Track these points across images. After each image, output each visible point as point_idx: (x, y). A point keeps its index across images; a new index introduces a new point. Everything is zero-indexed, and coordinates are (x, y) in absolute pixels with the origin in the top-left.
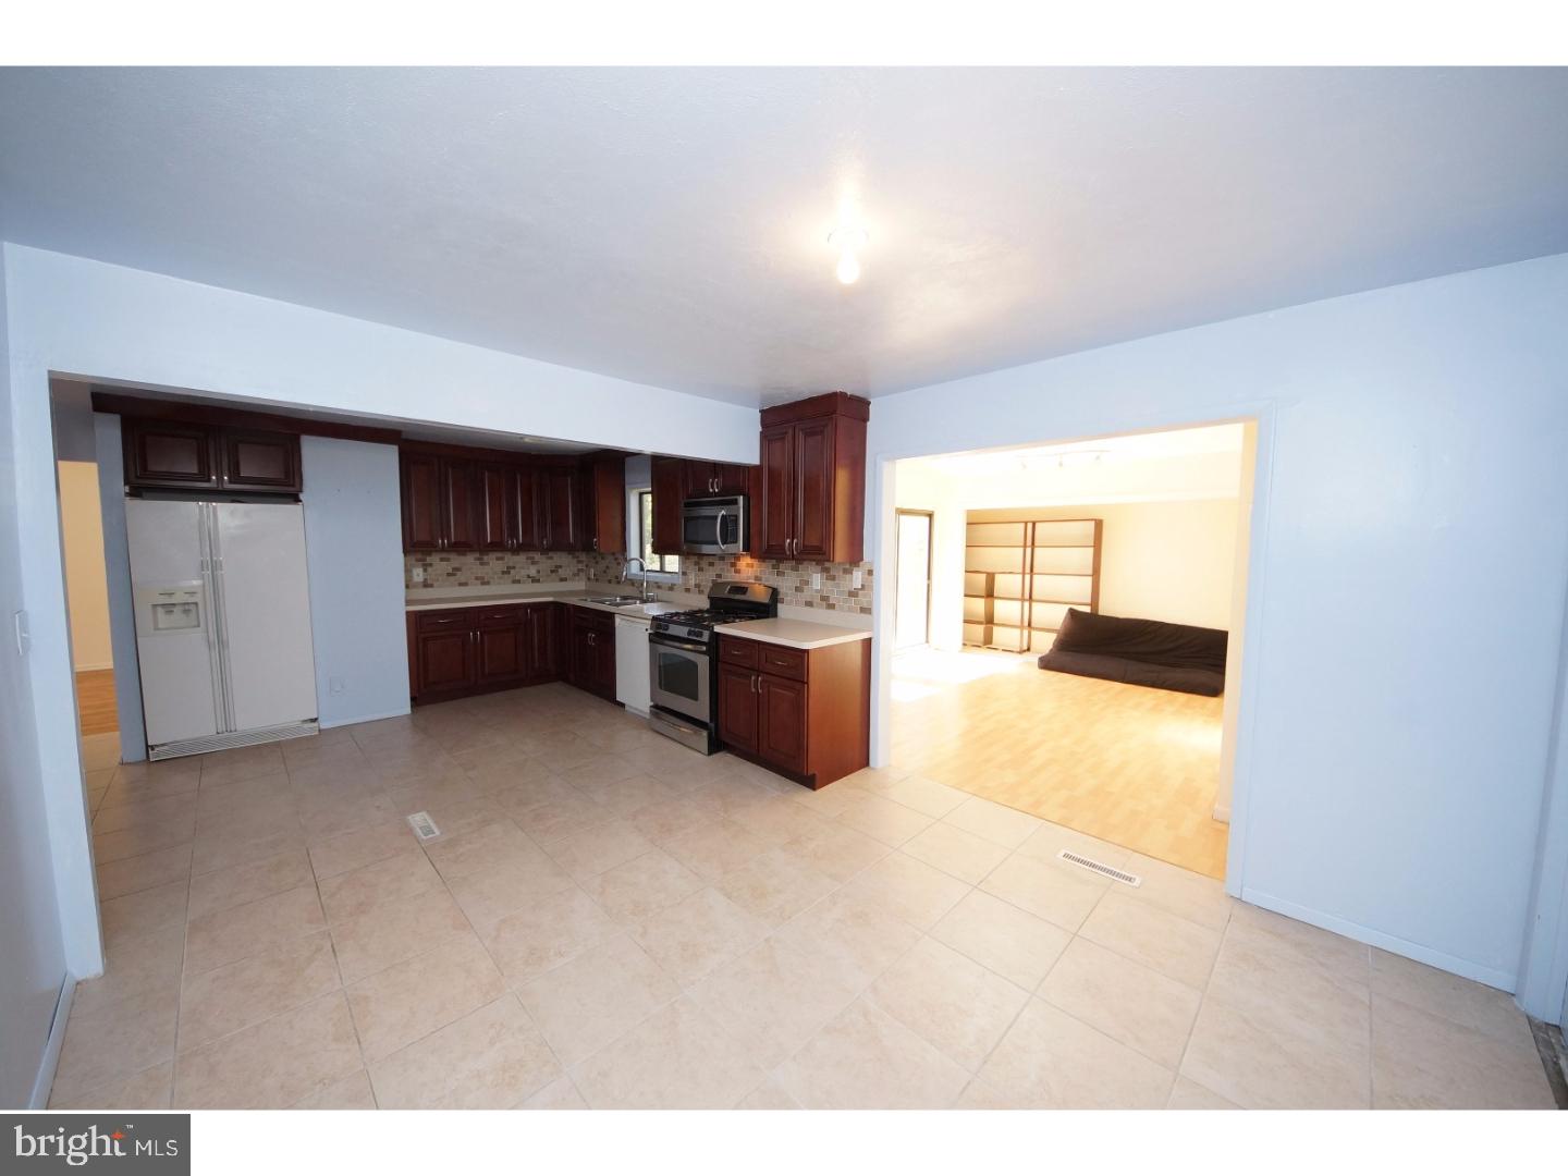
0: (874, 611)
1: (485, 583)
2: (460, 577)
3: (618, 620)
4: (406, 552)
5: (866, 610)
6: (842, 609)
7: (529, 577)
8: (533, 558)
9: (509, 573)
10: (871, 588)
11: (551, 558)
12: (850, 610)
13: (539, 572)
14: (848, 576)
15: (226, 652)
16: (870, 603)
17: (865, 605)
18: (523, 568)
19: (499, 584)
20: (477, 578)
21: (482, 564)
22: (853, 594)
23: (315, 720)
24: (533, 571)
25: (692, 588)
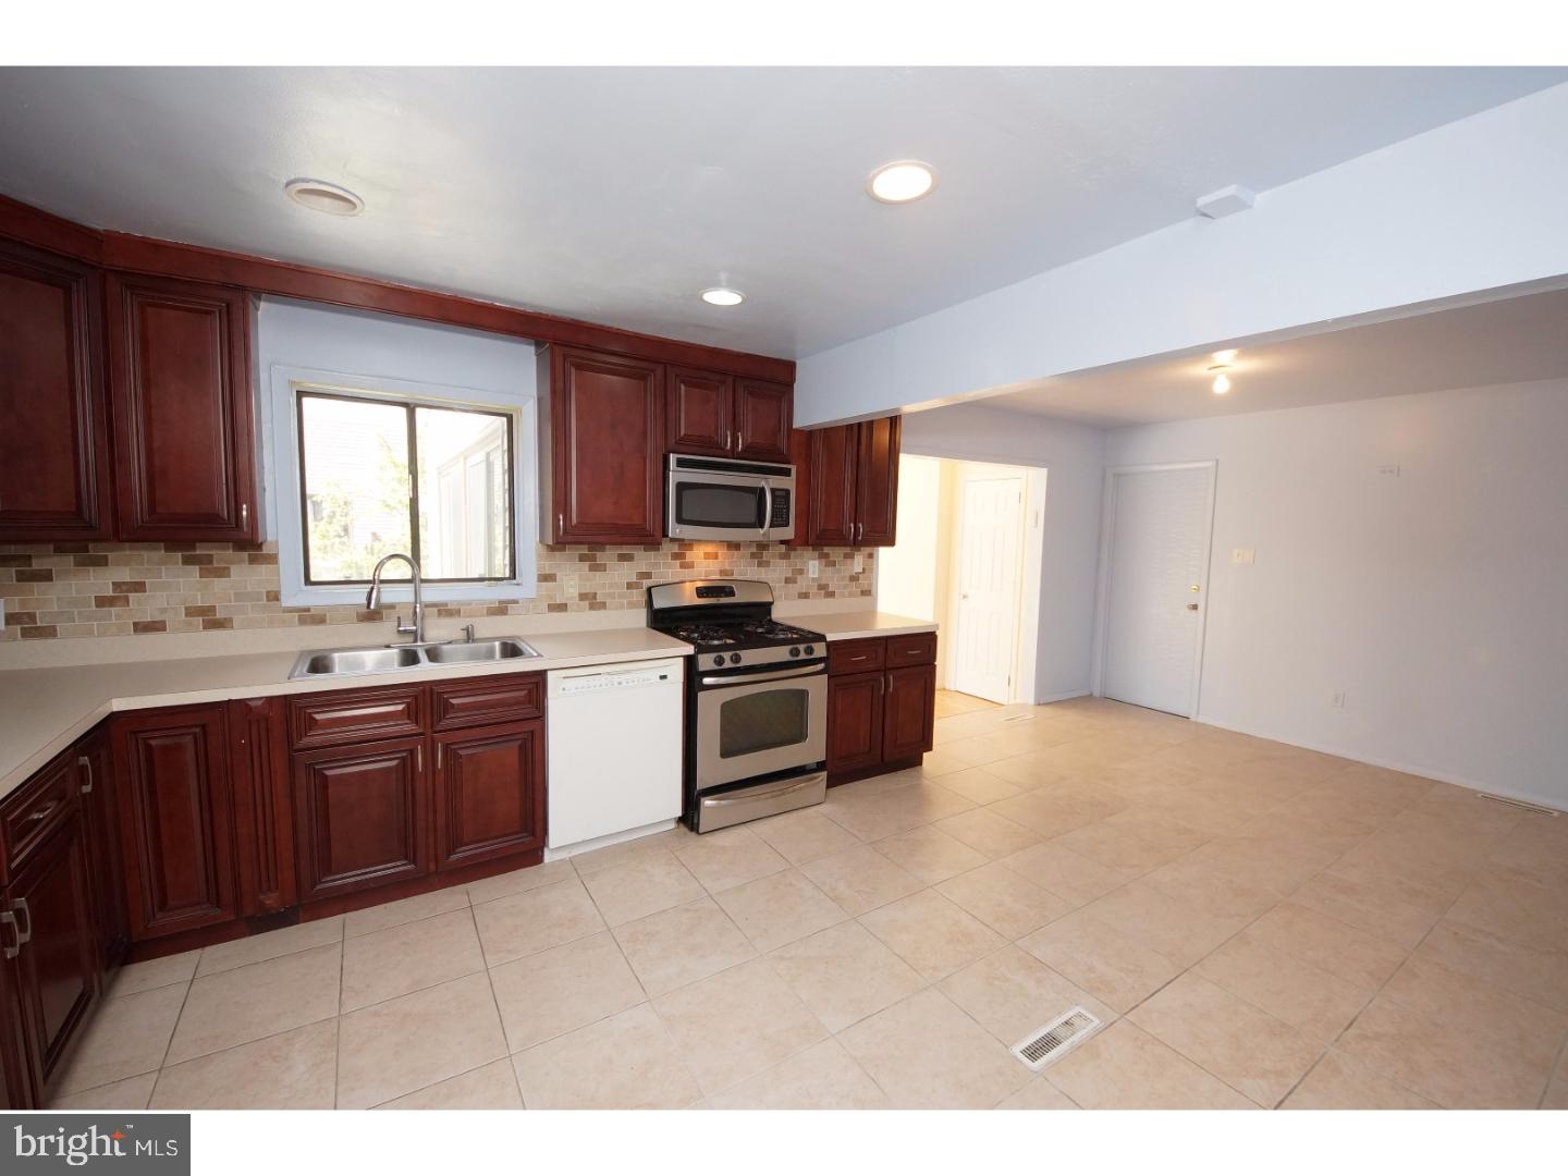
0: (873, 591)
5: (867, 593)
6: (843, 595)
10: (871, 570)
12: (851, 595)
14: (849, 561)
16: (870, 585)
17: (866, 588)
22: (854, 578)
25: (574, 601)
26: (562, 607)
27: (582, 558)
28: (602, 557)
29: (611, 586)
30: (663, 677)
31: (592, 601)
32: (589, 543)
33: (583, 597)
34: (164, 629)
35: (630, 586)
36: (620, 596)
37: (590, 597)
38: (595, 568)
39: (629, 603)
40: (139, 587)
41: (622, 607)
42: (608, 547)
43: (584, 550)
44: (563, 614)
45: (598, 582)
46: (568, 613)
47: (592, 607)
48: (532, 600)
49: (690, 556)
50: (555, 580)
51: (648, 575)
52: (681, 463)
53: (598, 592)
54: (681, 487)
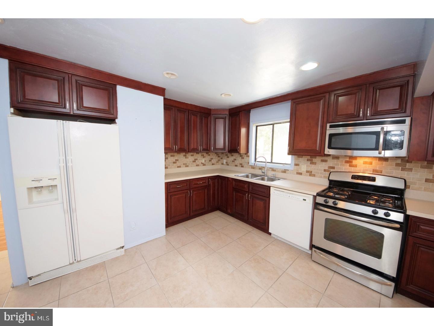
1: (187, 166)
2: (178, 164)
3: (272, 190)
4: (166, 153)
7: (202, 163)
8: (203, 155)
9: (195, 161)
11: (210, 155)
13: (205, 161)
15: (75, 214)
18: (200, 159)
19: (192, 166)
20: (184, 164)
21: (186, 158)
23: (122, 247)
24: (203, 161)
25: (304, 172)
26: (301, 174)
27: (308, 160)
28: (314, 160)
29: (317, 169)
30: (305, 200)
31: (310, 173)
32: (310, 156)
33: (307, 172)
34: (237, 166)
35: (325, 170)
36: (321, 173)
37: (310, 172)
38: (312, 163)
39: (324, 176)
40: (235, 160)
41: (321, 177)
42: (317, 157)
43: (309, 157)
44: (300, 176)
45: (312, 168)
46: (302, 176)
47: (310, 175)
48: (292, 170)
49: (354, 162)
50: (299, 166)
51: (333, 168)
52: (331, 127)
53: (313, 171)
54: (331, 136)
